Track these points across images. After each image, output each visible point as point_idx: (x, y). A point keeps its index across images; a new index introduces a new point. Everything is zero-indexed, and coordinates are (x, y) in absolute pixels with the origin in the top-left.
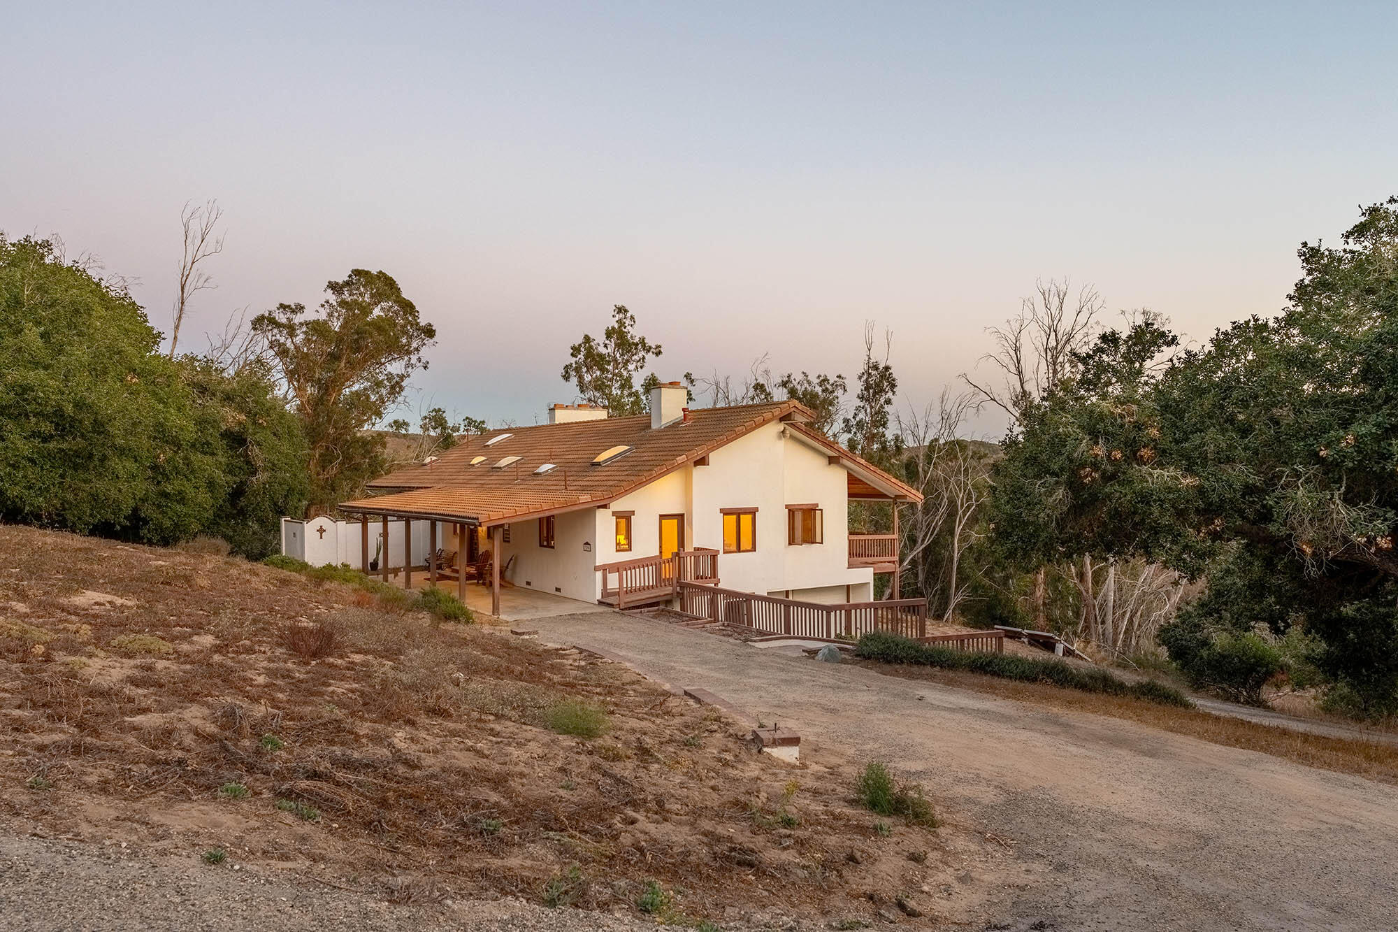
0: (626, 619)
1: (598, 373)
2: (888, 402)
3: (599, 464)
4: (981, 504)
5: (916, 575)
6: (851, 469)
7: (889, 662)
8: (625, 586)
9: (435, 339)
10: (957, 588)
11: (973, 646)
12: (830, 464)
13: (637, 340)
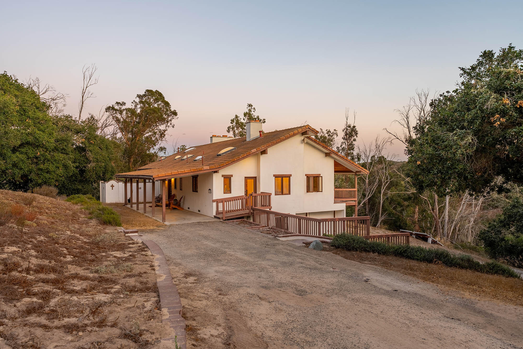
0: (224, 225)
1: (241, 130)
2: (355, 140)
3: (220, 155)
4: (392, 181)
5: (365, 209)
6: (336, 159)
7: (349, 250)
8: (225, 209)
9: (177, 116)
10: (382, 214)
11: (394, 241)
12: (326, 156)
13: (256, 117)
